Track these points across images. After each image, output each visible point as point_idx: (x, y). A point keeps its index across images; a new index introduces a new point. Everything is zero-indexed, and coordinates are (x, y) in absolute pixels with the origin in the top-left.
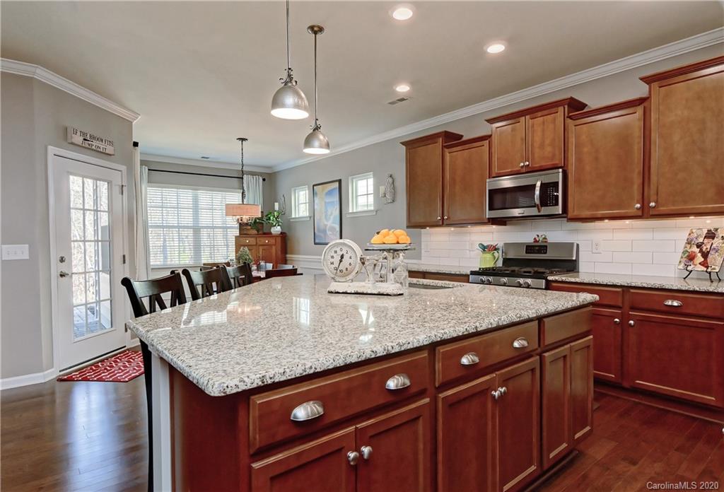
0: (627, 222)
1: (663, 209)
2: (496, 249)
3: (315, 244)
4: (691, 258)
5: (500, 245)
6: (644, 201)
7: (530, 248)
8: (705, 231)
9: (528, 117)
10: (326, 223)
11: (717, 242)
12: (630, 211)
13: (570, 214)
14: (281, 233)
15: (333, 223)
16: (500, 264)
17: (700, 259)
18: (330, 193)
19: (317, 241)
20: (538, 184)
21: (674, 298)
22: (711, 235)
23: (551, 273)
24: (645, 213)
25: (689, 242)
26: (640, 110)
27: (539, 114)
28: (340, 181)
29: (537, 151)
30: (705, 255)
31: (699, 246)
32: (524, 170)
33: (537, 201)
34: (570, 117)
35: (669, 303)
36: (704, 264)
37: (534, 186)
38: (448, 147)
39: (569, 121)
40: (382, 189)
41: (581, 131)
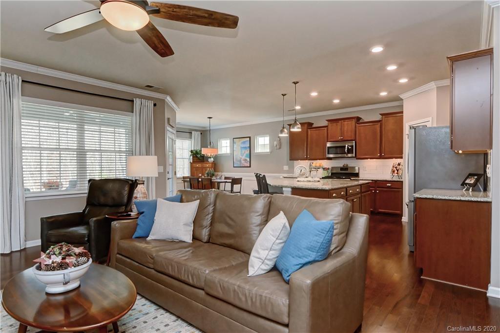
0: (375, 160)
1: (386, 156)
2: (328, 169)
3: (234, 167)
4: (394, 172)
5: (330, 167)
6: (381, 154)
7: (342, 169)
8: (397, 163)
9: (342, 121)
10: (241, 157)
11: (401, 166)
12: (377, 157)
13: (358, 157)
14: (214, 162)
15: (246, 157)
16: (330, 175)
17: (396, 172)
18: (244, 143)
19: (235, 166)
20: (347, 146)
21: (389, 184)
22: (399, 164)
23: (352, 177)
24: (380, 157)
25: (393, 167)
26: (379, 124)
27: (346, 120)
28: (250, 137)
29: (345, 134)
30: (398, 171)
31: (396, 168)
32: (340, 140)
33: (346, 152)
34: (358, 123)
35: (388, 185)
36: (397, 173)
37: (345, 146)
38: (309, 128)
39: (357, 124)
40: (275, 143)
41: (361, 129)
